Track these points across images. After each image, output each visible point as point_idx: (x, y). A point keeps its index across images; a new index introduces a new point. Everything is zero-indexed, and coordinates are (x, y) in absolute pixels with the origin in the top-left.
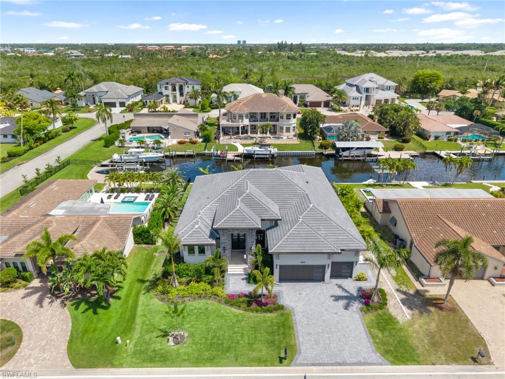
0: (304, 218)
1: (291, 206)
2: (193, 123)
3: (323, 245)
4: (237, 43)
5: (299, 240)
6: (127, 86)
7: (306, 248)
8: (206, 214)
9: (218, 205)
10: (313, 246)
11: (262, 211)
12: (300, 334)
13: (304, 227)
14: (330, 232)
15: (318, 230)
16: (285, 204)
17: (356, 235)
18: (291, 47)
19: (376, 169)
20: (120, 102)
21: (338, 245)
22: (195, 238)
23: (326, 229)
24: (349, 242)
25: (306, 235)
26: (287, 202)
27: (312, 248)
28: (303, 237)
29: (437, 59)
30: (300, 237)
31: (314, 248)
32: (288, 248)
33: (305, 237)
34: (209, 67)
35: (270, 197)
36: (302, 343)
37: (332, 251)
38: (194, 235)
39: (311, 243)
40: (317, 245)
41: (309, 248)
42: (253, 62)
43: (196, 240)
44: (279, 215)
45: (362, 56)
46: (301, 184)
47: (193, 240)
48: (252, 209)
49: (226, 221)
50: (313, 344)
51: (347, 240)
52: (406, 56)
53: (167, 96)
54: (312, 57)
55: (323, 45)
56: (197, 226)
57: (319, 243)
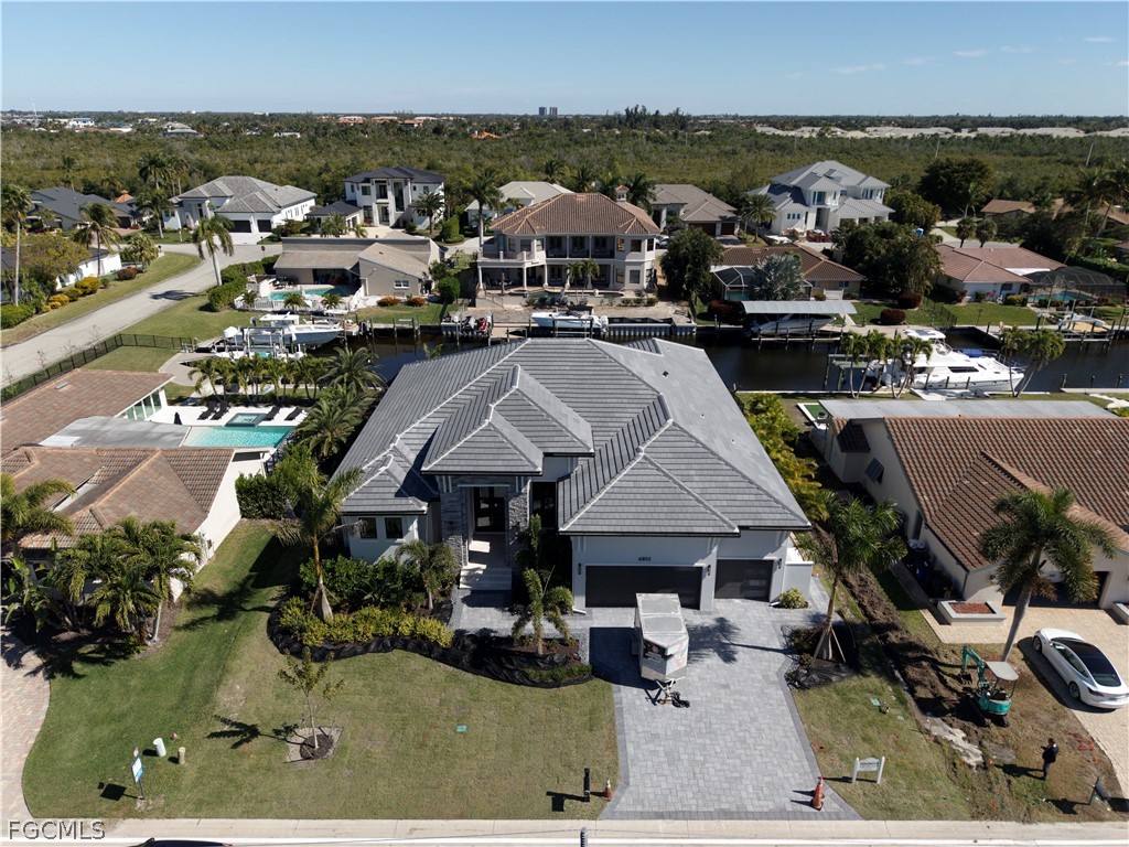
0: (650, 450)
1: (621, 425)
2: (418, 262)
3: (695, 516)
4: (537, 113)
5: (635, 503)
6: (278, 187)
7: (653, 523)
8: (411, 442)
9: (442, 420)
10: (669, 516)
11: (548, 434)
12: (631, 736)
13: (648, 472)
14: (713, 485)
15: (686, 478)
16: (608, 420)
17: (780, 492)
18: (656, 121)
19: (838, 359)
20: (259, 221)
21: (733, 516)
22: (377, 496)
23: (703, 478)
24: (760, 510)
25: (654, 490)
26: (611, 415)
27: (666, 523)
28: (645, 497)
29: (979, 143)
30: (639, 496)
31: (673, 522)
32: (607, 522)
33: (651, 497)
34: (469, 155)
35: (571, 404)
36: (632, 761)
37: (717, 530)
38: (375, 490)
39: (665, 509)
40: (681, 516)
41: (660, 522)
42: (569, 146)
43: (379, 502)
44: (590, 444)
45: (811, 137)
46: (650, 376)
47: (371, 502)
48: (523, 428)
49: (455, 456)
50: (661, 763)
51: (756, 503)
52: (910, 136)
53: (368, 209)
54: (699, 138)
55: (726, 117)
56: (382, 469)
57: (684, 509)
